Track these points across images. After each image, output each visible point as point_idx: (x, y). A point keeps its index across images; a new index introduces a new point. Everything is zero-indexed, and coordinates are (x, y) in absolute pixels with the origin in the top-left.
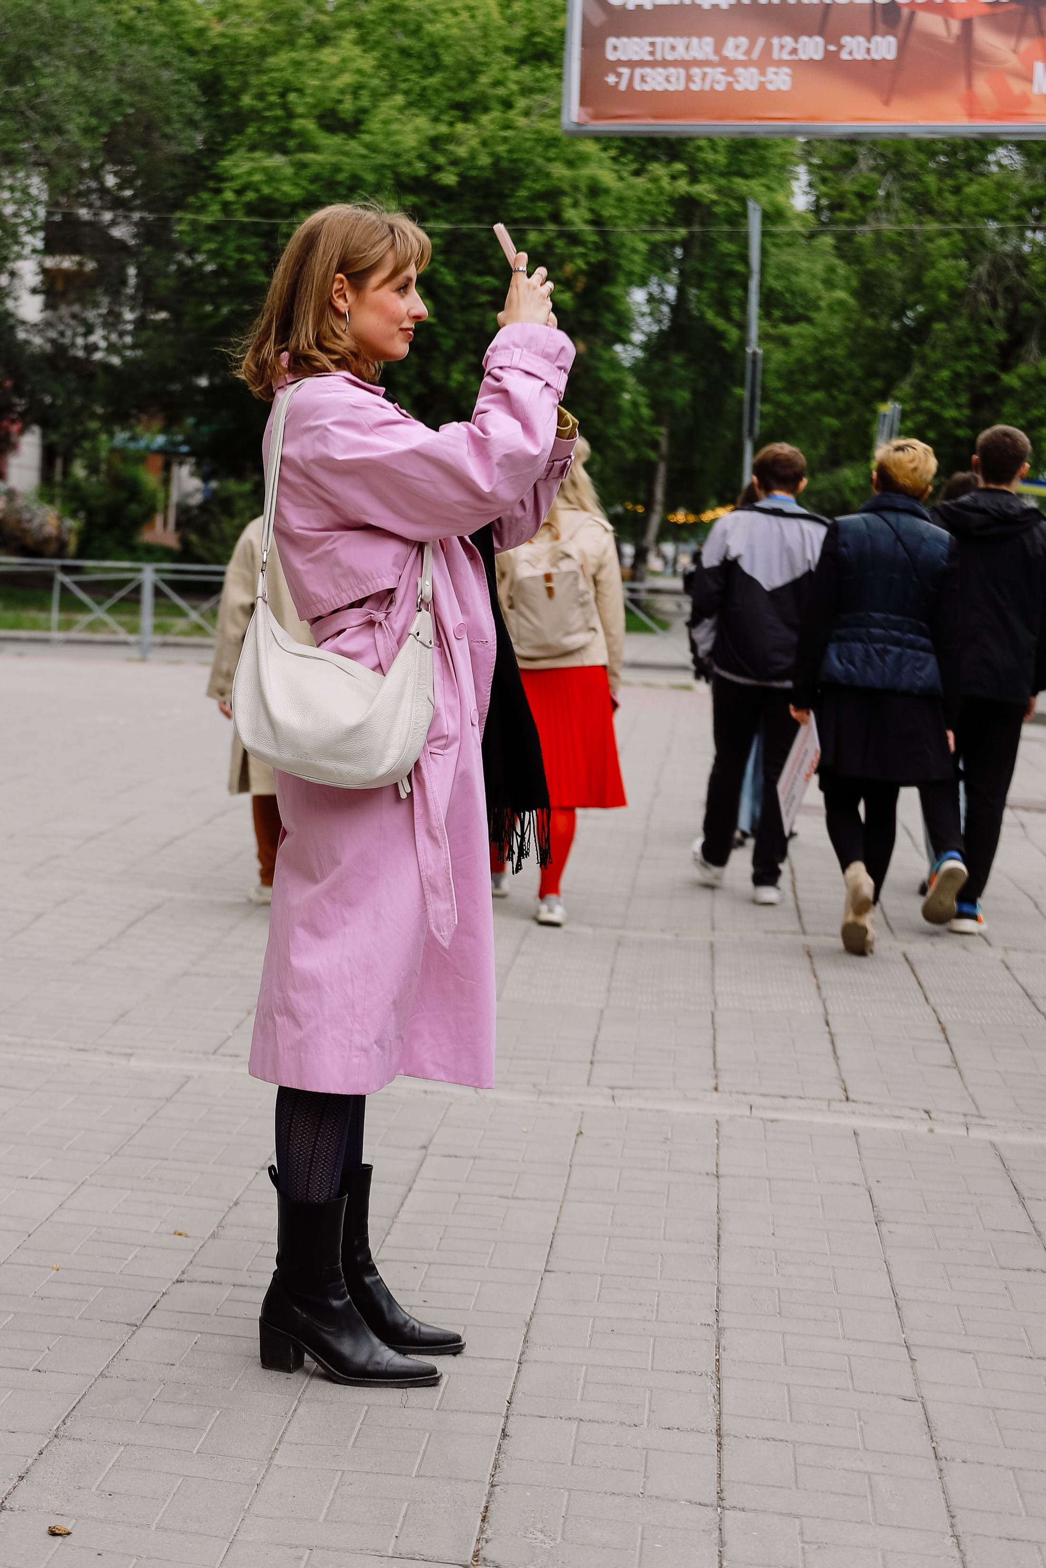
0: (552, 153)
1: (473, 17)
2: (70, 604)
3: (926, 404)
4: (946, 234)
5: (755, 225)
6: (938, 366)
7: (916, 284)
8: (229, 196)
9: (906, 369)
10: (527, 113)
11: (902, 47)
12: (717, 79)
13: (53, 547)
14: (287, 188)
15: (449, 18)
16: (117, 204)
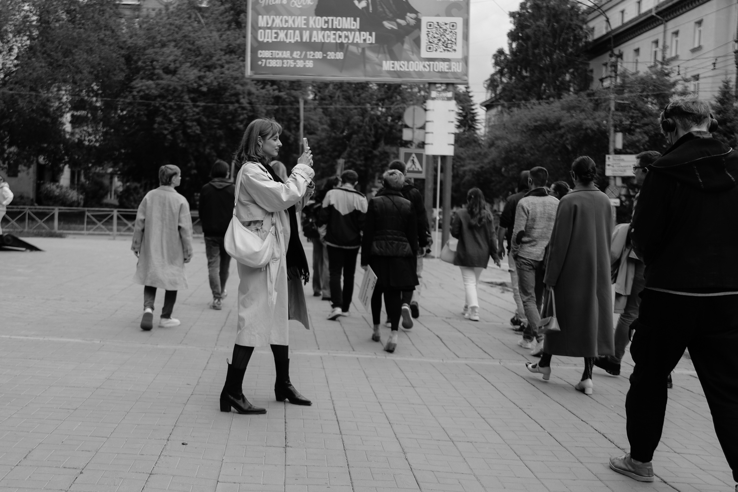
0: (236, 82)
1: (211, 39)
2: (90, 222)
3: (351, 159)
4: (356, 109)
5: (302, 106)
6: (354, 148)
7: (347, 123)
8: (135, 93)
9: (345, 149)
10: (228, 69)
11: (345, 56)
12: (291, 63)
13: (76, 204)
14: (153, 91)
15: (203, 40)
16: (96, 95)
